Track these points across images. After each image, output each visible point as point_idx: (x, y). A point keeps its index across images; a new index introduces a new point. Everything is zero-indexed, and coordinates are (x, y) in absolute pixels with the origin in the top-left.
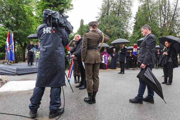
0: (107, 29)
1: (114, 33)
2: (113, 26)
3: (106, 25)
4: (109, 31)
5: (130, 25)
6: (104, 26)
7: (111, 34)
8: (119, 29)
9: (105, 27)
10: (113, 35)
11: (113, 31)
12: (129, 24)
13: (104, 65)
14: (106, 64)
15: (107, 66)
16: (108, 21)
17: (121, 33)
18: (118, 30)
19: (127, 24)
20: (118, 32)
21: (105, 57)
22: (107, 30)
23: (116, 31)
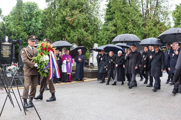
0: (66, 16)
1: (78, 23)
2: (77, 12)
3: (66, 9)
4: (70, 20)
5: (101, 12)
6: (62, 10)
7: (74, 25)
8: (85, 16)
9: (64, 13)
10: (77, 26)
11: (76, 20)
12: (100, 9)
13: (66, 76)
14: (69, 74)
15: (70, 77)
16: (69, 3)
17: (89, 23)
18: (85, 19)
19: (96, 9)
20: (84, 21)
21: (67, 62)
22: (66, 18)
23: (81, 20)
